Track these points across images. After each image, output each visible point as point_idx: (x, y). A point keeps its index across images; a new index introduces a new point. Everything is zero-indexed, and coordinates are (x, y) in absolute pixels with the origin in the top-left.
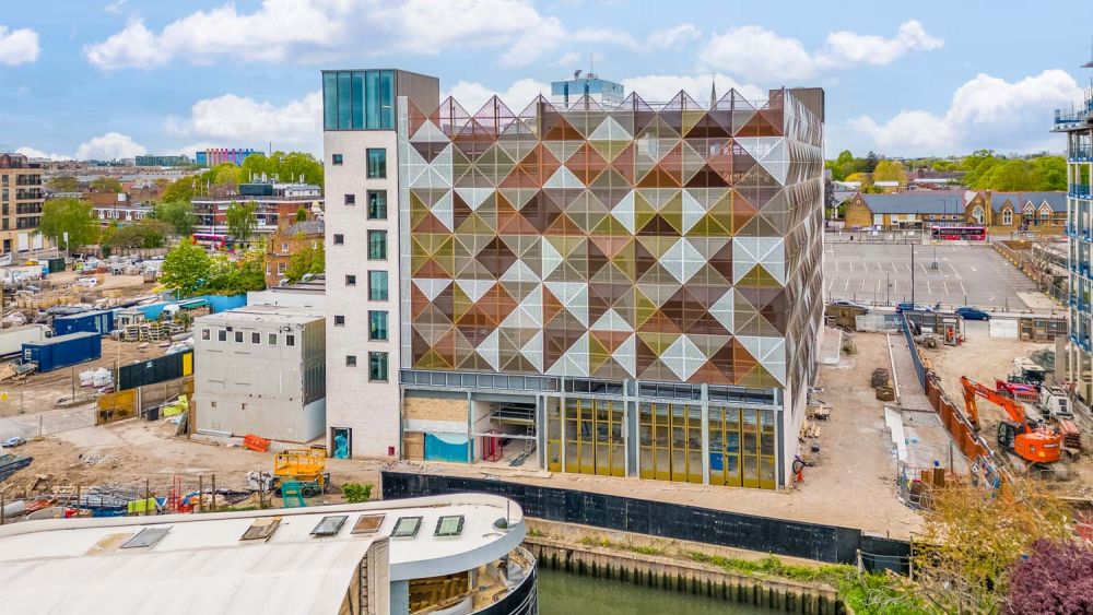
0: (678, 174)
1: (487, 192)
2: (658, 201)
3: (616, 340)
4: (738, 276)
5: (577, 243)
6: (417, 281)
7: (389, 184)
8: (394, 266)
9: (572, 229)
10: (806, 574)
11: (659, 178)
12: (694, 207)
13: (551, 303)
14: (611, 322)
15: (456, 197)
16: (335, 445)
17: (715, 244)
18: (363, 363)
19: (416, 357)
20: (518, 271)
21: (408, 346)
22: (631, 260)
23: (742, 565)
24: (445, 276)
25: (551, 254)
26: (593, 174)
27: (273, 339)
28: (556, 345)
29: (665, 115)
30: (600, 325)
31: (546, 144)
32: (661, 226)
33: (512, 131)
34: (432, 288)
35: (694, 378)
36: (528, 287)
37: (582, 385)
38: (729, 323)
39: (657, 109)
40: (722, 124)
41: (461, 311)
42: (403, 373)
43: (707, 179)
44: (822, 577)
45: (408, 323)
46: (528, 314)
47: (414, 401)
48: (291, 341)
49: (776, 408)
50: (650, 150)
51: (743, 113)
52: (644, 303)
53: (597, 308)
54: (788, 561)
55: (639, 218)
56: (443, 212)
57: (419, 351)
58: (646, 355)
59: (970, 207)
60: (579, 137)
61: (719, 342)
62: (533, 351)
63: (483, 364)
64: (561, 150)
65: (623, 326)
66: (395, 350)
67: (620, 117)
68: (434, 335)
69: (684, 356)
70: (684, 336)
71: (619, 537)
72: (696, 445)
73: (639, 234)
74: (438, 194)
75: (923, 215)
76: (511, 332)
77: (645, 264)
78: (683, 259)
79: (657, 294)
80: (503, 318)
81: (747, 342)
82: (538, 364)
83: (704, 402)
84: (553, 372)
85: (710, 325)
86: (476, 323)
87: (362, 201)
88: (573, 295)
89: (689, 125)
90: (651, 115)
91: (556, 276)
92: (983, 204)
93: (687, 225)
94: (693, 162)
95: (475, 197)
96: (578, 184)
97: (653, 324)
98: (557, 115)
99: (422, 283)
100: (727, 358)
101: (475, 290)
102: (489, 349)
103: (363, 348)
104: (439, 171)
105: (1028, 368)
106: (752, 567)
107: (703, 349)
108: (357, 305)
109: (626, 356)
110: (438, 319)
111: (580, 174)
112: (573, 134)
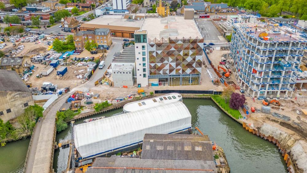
0: (189, 48)
1: (161, 51)
2: (186, 52)
3: (179, 70)
4: (196, 61)
5: (175, 58)
6: (150, 64)
7: (146, 51)
8: (147, 62)
9: (173, 55)
10: (207, 96)
11: (187, 48)
12: (191, 52)
13: (170, 65)
14: (179, 67)
15: (156, 52)
16: (138, 86)
17: (193, 57)
18: (142, 75)
19: (150, 74)
20: (166, 62)
21: (149, 72)
22: (182, 59)
23: (200, 95)
24: (155, 63)
25: (170, 59)
26: (177, 48)
27: (127, 73)
28: (171, 71)
29: (188, 40)
30: (177, 68)
31: (170, 44)
32: (186, 55)
33: (165, 42)
34: (153, 65)
35: (190, 73)
36: (167, 64)
37: (174, 75)
38: (195, 67)
39: (186, 39)
40: (196, 41)
41: (157, 67)
42: (148, 76)
43: (193, 48)
44: (209, 95)
45: (149, 69)
46: (167, 67)
47: (150, 79)
48: (130, 73)
49: (200, 76)
50: (186, 45)
51: (199, 40)
52: (183, 65)
53: (177, 65)
54: (205, 94)
55: (183, 54)
56: (154, 54)
57: (151, 73)
58: (183, 71)
59: (206, 8)
60: (175, 43)
61: (193, 69)
62: (168, 72)
63: (160, 74)
64: (173, 45)
65: (181, 68)
66: (147, 73)
67: (181, 40)
68: (153, 71)
69: (188, 71)
70: (189, 69)
71: (186, 94)
72: (189, 81)
73: (184, 56)
74: (154, 52)
75: (197, 10)
76: (164, 70)
77: (184, 60)
78: (189, 59)
79: (185, 63)
80: (163, 68)
81: (196, 68)
82: (168, 73)
83: (191, 76)
84: (170, 74)
85: (192, 67)
86: (159, 69)
87: (141, 53)
88: (174, 64)
89: (191, 41)
90: (186, 40)
91: (171, 62)
92: (209, 8)
93: (190, 55)
94: (191, 46)
95: (159, 52)
96: (175, 50)
97: (185, 67)
98: (172, 40)
99: (151, 64)
100: (194, 71)
101: (159, 65)
102: (161, 72)
103: (142, 73)
104: (154, 49)
105: (224, 59)
106: (202, 95)
107: (191, 70)
108: (141, 68)
109: (181, 72)
110: (153, 69)
111: (175, 48)
112: (174, 43)
